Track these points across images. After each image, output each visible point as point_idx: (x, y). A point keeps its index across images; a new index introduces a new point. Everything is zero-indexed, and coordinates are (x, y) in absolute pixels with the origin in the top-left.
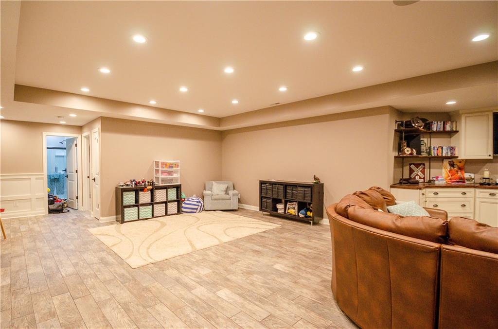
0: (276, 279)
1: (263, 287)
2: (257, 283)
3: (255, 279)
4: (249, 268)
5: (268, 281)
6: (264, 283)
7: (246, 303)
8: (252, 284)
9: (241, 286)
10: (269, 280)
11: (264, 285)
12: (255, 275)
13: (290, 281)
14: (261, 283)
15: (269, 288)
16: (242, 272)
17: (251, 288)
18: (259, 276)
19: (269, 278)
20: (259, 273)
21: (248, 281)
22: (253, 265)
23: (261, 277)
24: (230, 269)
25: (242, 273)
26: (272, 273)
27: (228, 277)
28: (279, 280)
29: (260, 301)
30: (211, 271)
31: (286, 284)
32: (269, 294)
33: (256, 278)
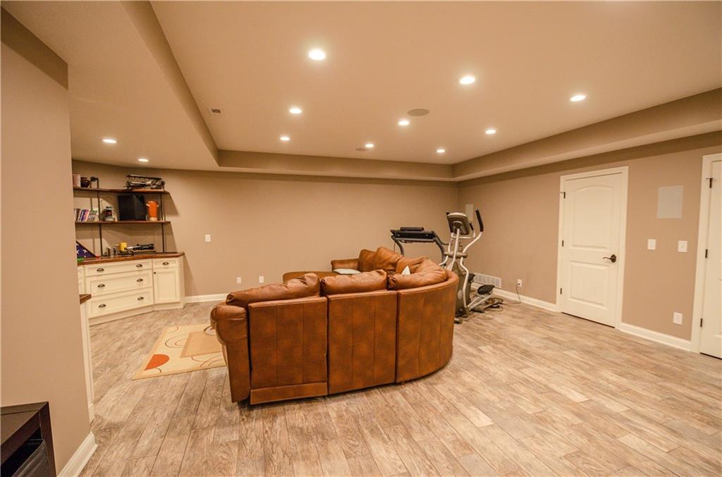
0: (497, 400)
1: (521, 394)
2: (528, 400)
3: (532, 407)
4: (541, 432)
5: (511, 399)
6: (518, 398)
7: (544, 382)
8: (536, 400)
9: (553, 400)
10: (509, 401)
11: (519, 396)
12: (530, 412)
13: (479, 393)
14: (523, 399)
15: (513, 390)
16: (555, 425)
17: (538, 396)
18: (525, 410)
19: (508, 404)
20: (523, 416)
21: (543, 406)
22: (533, 436)
23: (522, 407)
24: (581, 437)
25: (554, 422)
26: (500, 410)
27: (580, 421)
28: (493, 398)
29: (529, 381)
30: (620, 439)
31: (487, 391)
32: (515, 385)
33: (529, 408)
